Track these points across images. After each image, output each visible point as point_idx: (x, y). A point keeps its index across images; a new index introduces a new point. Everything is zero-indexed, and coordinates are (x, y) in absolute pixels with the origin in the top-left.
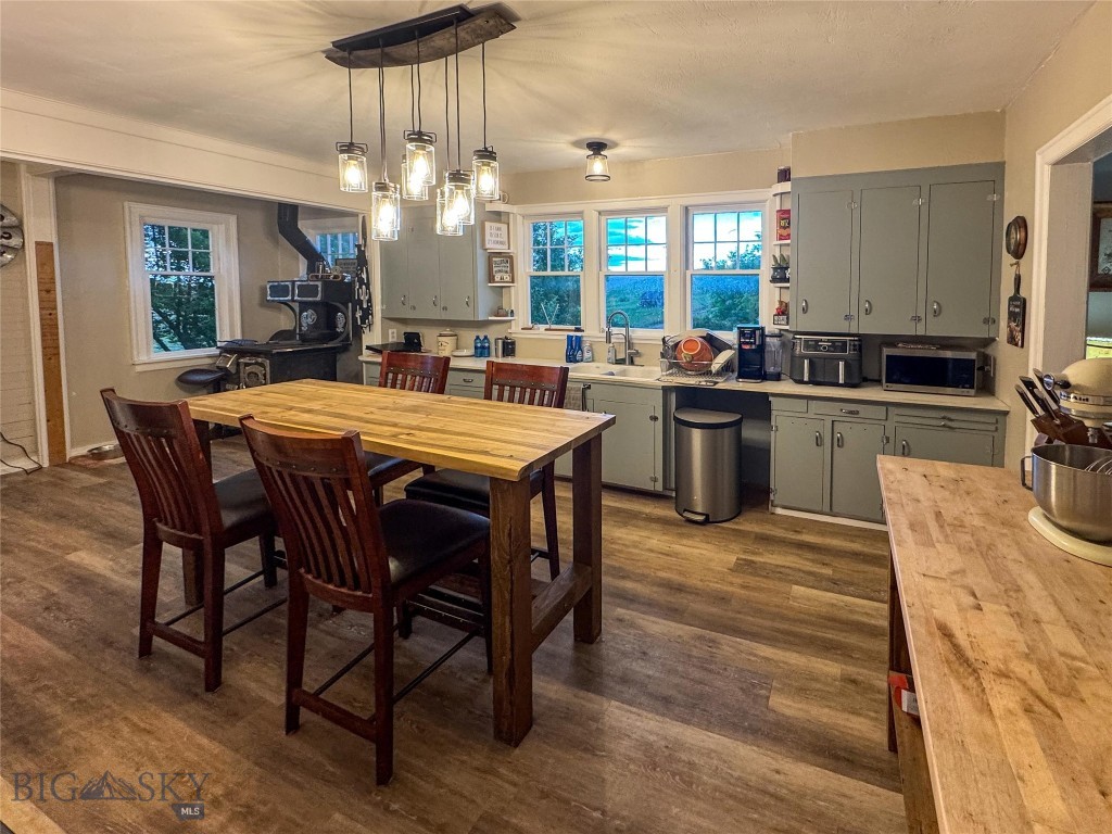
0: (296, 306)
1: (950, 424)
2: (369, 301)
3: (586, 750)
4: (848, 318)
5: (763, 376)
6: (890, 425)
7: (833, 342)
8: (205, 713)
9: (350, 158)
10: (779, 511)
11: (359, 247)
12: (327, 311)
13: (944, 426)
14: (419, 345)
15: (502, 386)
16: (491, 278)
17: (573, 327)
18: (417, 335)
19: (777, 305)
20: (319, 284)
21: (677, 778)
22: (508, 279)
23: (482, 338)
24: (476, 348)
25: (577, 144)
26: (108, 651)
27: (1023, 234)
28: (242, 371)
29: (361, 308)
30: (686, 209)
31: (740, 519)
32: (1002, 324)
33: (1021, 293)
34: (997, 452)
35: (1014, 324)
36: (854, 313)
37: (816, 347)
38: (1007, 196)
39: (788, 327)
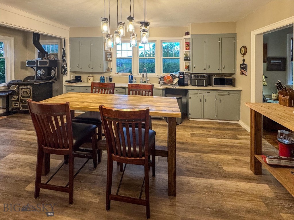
0: (35, 68)
1: (229, 94)
2: (66, 66)
3: (193, 192)
4: (204, 69)
5: (184, 85)
6: (216, 95)
7: (201, 75)
8: (75, 212)
9: (104, 23)
10: (191, 119)
11: (63, 49)
12: (48, 70)
13: (228, 95)
14: (80, 79)
15: (133, 91)
16: (106, 59)
17: (130, 73)
18: (80, 77)
20: (48, 61)
21: (219, 194)
22: (111, 60)
23: (102, 77)
24: (101, 80)
25: (138, 22)
26: (21, 198)
27: (246, 50)
28: (20, 91)
29: (64, 69)
30: (161, 41)
31: (183, 123)
32: (237, 70)
33: (245, 63)
34: (239, 100)
35: (243, 70)
36: (206, 68)
37: (197, 77)
38: (237, 41)
39: (189, 72)
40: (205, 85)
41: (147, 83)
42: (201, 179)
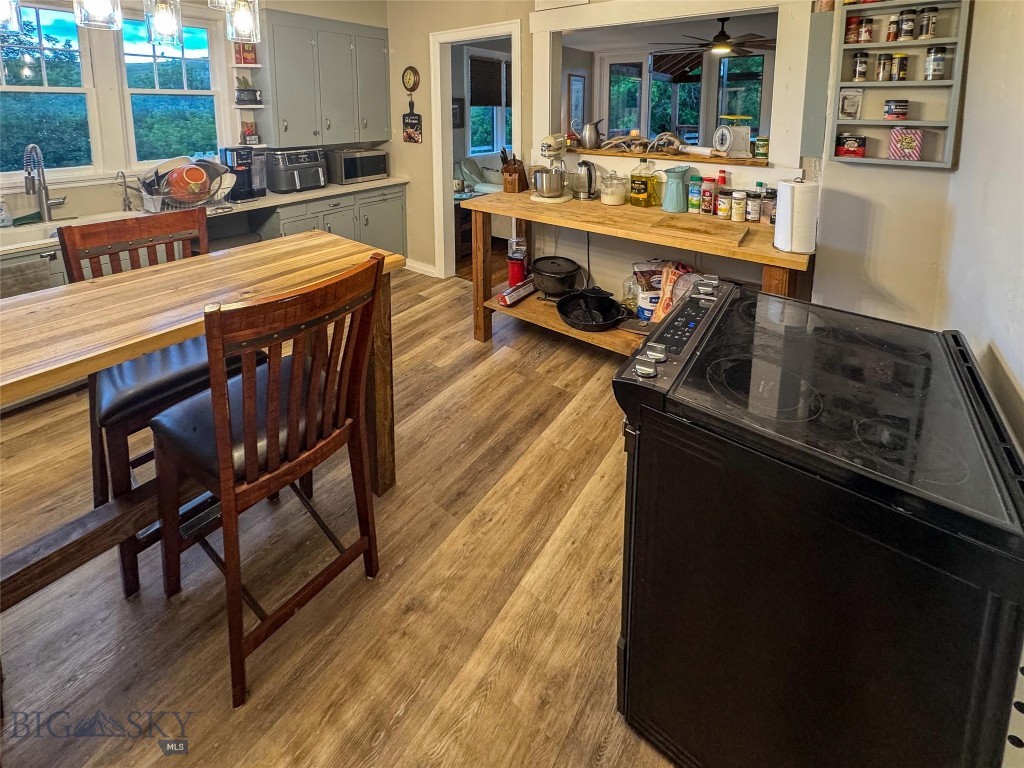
1: (385, 197)
3: (421, 446)
4: (316, 134)
5: (253, 194)
6: (357, 208)
7: (308, 154)
13: (382, 200)
19: (239, 130)
21: (459, 411)
27: (418, 78)
32: (394, 131)
33: (416, 112)
34: (403, 208)
35: (410, 130)
36: (319, 129)
37: (297, 160)
38: (391, 51)
39: (264, 146)
40: (298, 187)
41: (50, 219)
42: (415, 413)
